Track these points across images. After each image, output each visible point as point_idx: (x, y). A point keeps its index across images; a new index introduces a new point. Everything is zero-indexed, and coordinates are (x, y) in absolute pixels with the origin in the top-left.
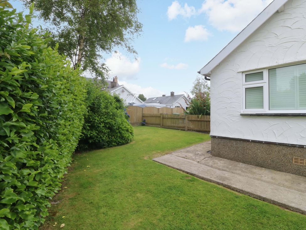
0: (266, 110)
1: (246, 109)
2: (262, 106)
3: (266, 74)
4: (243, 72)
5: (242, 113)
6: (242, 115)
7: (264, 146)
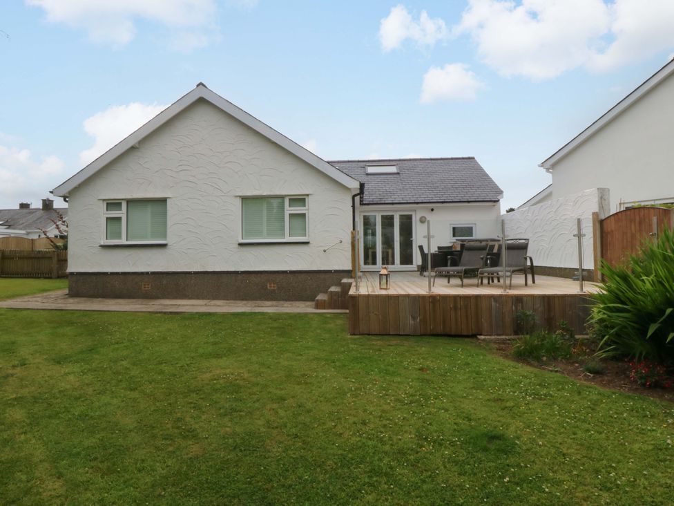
0: (124, 241)
1: (107, 239)
2: (120, 237)
3: (124, 205)
4: (104, 200)
5: (102, 244)
6: (102, 246)
7: (121, 277)
